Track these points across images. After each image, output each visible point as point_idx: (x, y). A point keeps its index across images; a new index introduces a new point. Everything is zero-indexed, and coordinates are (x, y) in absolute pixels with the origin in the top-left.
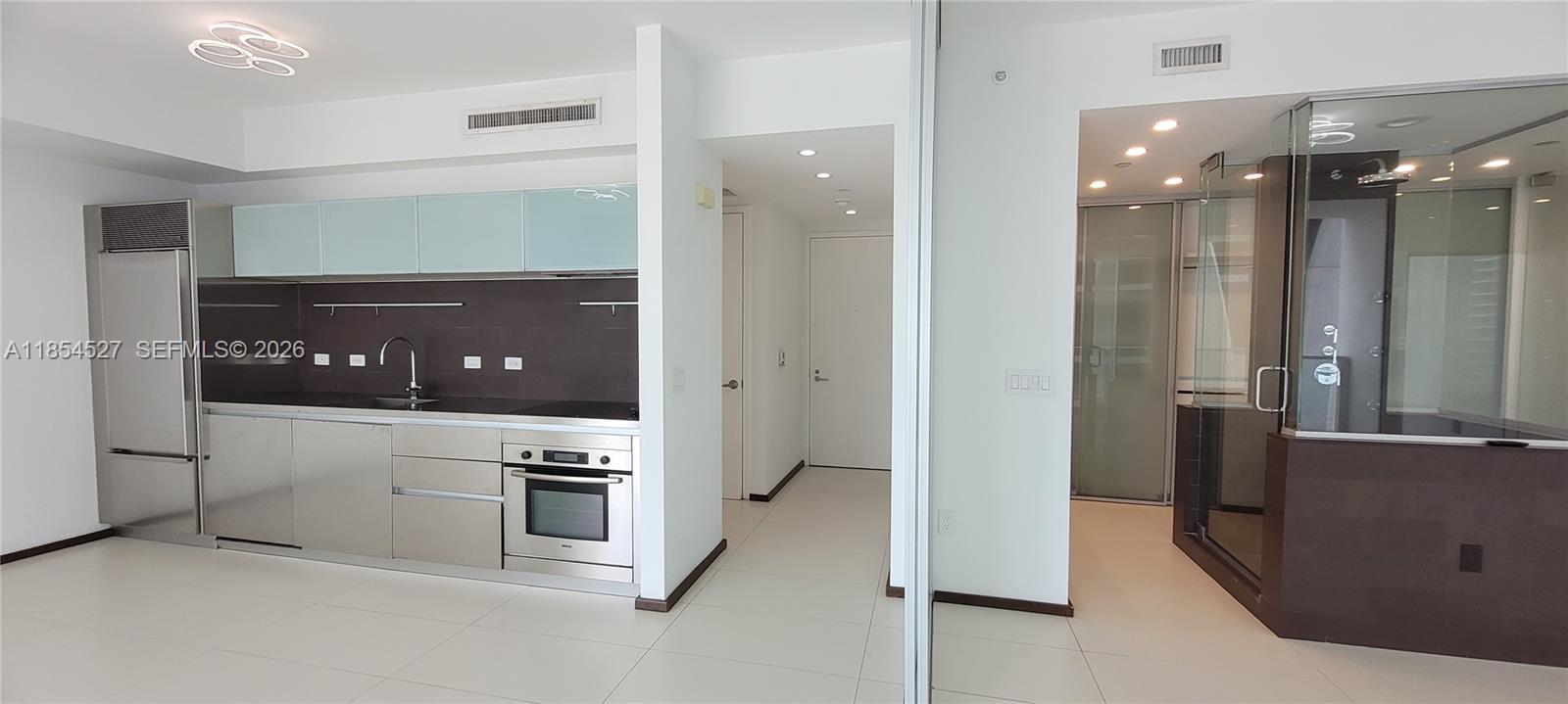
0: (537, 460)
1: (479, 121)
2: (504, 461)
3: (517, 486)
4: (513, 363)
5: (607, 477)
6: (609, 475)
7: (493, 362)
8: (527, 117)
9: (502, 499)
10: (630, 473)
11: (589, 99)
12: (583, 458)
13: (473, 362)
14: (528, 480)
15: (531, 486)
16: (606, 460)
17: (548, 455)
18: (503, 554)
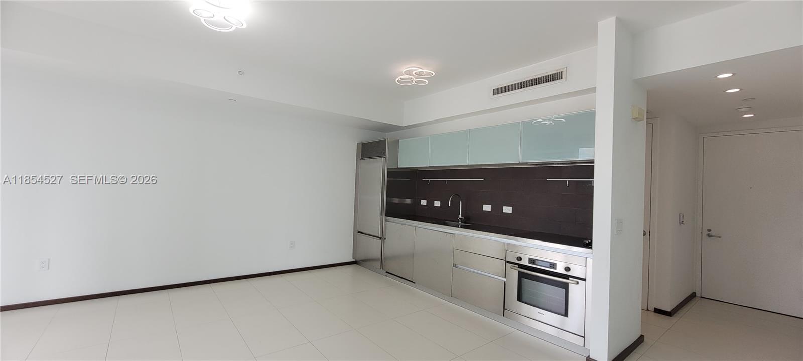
0: (526, 262)
1: (497, 91)
2: (507, 260)
3: (514, 274)
4: (508, 210)
5: (568, 279)
6: (570, 278)
7: (497, 208)
8: (522, 85)
9: (505, 279)
10: (584, 280)
11: (560, 69)
12: (553, 265)
13: (487, 208)
14: (519, 272)
15: (521, 276)
16: (567, 269)
17: (532, 261)
18: (504, 309)
